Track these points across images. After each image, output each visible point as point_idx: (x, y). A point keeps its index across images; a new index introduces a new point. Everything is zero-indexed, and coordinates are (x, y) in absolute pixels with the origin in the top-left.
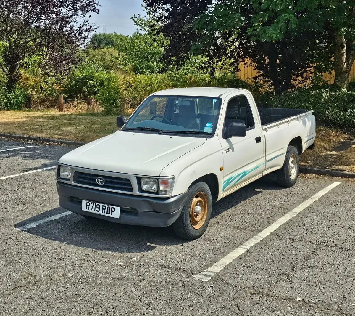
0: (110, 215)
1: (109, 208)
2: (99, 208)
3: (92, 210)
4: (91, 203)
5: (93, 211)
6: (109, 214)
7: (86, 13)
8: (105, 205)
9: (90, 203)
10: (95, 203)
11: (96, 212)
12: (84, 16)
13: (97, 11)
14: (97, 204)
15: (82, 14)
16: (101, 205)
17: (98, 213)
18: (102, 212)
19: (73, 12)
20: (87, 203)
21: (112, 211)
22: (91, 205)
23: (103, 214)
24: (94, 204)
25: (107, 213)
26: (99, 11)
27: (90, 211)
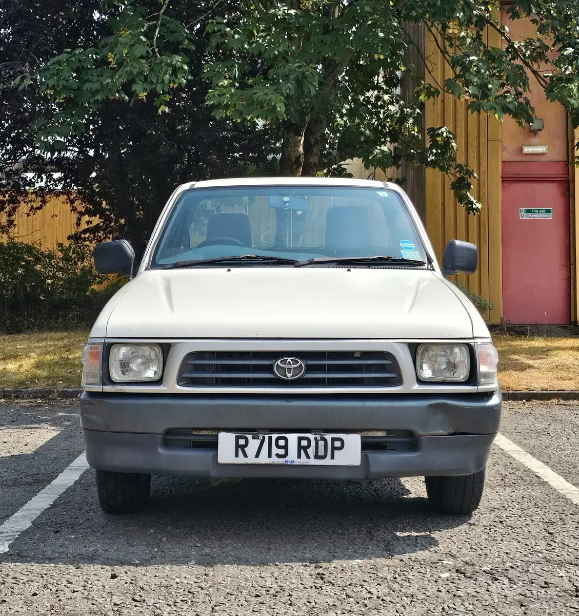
0: (327, 462)
1: (321, 443)
2: (286, 447)
3: (257, 456)
4: (253, 438)
5: (264, 459)
6: (324, 457)
8: (308, 435)
9: (249, 437)
10: (267, 437)
11: (275, 460)
14: (274, 436)
16: (293, 438)
17: (281, 461)
18: (299, 456)
20: (237, 438)
21: (334, 448)
22: (254, 444)
23: (304, 460)
24: (264, 438)
25: (317, 457)
27: (251, 460)
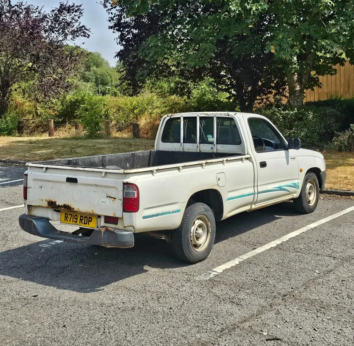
7: (75, 37)
12: (73, 40)
13: (87, 35)
15: (71, 39)
19: (62, 36)
26: (89, 36)
